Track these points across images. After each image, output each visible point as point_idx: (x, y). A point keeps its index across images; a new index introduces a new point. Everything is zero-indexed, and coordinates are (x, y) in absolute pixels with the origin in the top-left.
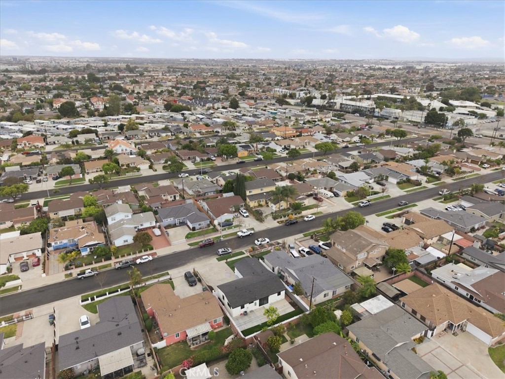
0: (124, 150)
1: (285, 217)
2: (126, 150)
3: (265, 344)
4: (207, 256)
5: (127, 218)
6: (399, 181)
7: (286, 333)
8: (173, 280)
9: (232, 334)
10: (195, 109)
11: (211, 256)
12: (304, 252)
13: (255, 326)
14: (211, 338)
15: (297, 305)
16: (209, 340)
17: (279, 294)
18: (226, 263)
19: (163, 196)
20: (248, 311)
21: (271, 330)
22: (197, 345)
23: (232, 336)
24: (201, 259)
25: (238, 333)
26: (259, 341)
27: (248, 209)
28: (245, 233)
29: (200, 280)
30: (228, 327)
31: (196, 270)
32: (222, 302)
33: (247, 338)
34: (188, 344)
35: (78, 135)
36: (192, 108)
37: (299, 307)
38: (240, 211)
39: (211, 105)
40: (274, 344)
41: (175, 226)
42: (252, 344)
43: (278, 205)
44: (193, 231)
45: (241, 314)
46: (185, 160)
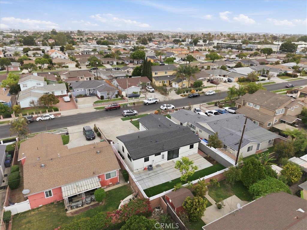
0: (59, 57)
1: (187, 92)
2: (60, 57)
3: (181, 210)
4: (112, 116)
5: (39, 86)
6: (278, 73)
7: (207, 193)
8: (69, 135)
9: (131, 193)
10: (117, 44)
11: (115, 117)
12: (212, 113)
13: (163, 184)
14: (99, 199)
15: (214, 160)
16: (97, 202)
17: (192, 147)
18: (131, 122)
19: (80, 78)
20: (154, 166)
21: (187, 188)
22: (79, 209)
23: (131, 197)
24: (104, 119)
25: (139, 191)
26: (171, 204)
27: (154, 87)
28: (150, 100)
29: (99, 135)
30: (126, 184)
31: (97, 127)
32: (121, 155)
33: (151, 198)
34: (64, 207)
35: (29, 51)
36: (116, 43)
37: (217, 162)
38: (147, 88)
39: (129, 42)
40: (196, 209)
41: (85, 96)
42: (159, 208)
43: (180, 83)
44: (101, 99)
45: (145, 169)
46: (105, 64)
